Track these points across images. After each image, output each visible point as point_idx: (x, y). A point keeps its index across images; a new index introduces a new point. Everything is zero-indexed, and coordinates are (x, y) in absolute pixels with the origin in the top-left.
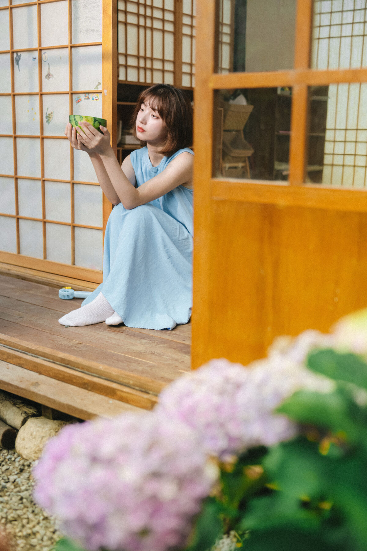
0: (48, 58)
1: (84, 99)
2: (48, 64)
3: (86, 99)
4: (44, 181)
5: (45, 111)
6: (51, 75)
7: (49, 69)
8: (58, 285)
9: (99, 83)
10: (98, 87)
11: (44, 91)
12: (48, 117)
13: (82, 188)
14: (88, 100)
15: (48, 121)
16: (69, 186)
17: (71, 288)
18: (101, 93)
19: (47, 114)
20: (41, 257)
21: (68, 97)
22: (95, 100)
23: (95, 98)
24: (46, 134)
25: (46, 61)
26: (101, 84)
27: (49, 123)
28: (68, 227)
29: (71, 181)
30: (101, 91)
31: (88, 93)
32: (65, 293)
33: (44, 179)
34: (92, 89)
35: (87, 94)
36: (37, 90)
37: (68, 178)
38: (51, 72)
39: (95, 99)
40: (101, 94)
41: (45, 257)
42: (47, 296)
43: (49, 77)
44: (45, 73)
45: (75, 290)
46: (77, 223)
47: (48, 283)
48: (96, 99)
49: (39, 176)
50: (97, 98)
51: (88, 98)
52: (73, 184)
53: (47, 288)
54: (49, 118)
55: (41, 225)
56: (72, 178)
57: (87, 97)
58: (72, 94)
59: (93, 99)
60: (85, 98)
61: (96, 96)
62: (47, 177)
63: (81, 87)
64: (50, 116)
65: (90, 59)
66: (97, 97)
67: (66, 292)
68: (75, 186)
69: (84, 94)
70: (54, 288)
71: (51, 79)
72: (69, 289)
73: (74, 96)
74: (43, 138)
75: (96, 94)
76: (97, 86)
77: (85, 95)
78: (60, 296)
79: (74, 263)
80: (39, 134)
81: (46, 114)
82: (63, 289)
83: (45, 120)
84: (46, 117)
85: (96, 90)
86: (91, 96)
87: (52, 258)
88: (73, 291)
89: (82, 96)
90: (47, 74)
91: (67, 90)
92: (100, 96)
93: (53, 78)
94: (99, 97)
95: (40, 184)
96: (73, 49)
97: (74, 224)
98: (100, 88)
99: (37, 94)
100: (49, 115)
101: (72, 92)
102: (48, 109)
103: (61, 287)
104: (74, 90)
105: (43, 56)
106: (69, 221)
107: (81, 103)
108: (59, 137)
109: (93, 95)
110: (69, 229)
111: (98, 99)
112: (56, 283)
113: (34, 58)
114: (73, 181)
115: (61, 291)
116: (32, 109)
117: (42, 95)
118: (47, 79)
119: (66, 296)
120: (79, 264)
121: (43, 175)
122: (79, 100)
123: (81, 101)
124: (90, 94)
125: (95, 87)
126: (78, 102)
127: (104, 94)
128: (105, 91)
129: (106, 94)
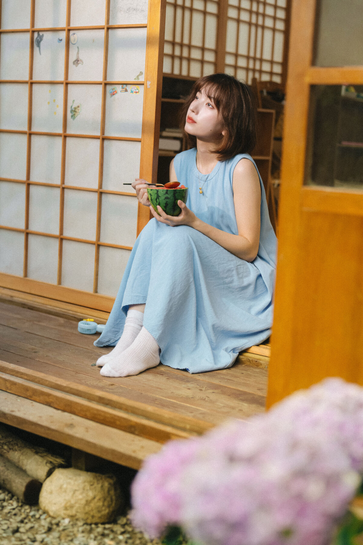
0: (77, 41)
1: (121, 91)
2: (78, 47)
3: (124, 91)
4: (63, 189)
5: (70, 104)
6: (81, 61)
7: (78, 53)
8: (75, 317)
9: (141, 73)
10: (140, 77)
11: (70, 79)
12: (74, 111)
13: (111, 198)
14: (126, 92)
15: (73, 116)
16: (95, 196)
17: (93, 320)
18: (143, 84)
19: (73, 107)
20: (55, 282)
21: (100, 88)
22: (135, 93)
23: (135, 91)
24: (69, 132)
25: (74, 44)
26: (144, 73)
27: (74, 119)
28: (90, 246)
29: (98, 190)
31: (126, 84)
32: (86, 327)
33: (63, 186)
34: (132, 80)
35: (125, 86)
36: (62, 78)
37: (96, 187)
38: (81, 57)
39: (135, 92)
40: (143, 86)
41: (60, 282)
42: (62, 329)
43: (77, 63)
44: (73, 57)
45: (98, 324)
46: (103, 241)
47: (63, 314)
48: (136, 92)
49: (58, 182)
50: (137, 91)
51: (126, 91)
52: (101, 193)
53: (62, 320)
54: (74, 113)
55: (57, 243)
56: (101, 186)
57: (125, 89)
58: (106, 84)
59: (132, 92)
60: (121, 90)
61: (136, 89)
62: (68, 183)
63: (116, 76)
64: (77, 110)
65: (131, 44)
66: (138, 90)
67: (87, 324)
68: (104, 196)
69: (121, 86)
70: (70, 321)
71: (80, 65)
72: (91, 321)
73: (109, 88)
74: (65, 137)
75: (137, 86)
76: (138, 76)
77: (122, 87)
78: (79, 330)
79: (96, 291)
80: (60, 131)
81: (71, 107)
82: (84, 321)
83: (69, 114)
84: (72, 111)
85: (136, 81)
86: (129, 88)
87: (67, 284)
88: (95, 324)
89: (119, 88)
90: (75, 59)
91: (100, 79)
92: (142, 89)
93: (82, 64)
94: (139, 90)
95: (58, 192)
96: (110, 31)
97: (99, 243)
98: (142, 79)
99: (62, 83)
100: (75, 108)
101: (106, 82)
102: (74, 101)
103: (81, 320)
104: (109, 80)
105: (72, 38)
106: (94, 239)
107: (116, 96)
108: (86, 135)
109: (132, 86)
110: (93, 249)
111: (138, 92)
112: (73, 314)
113: (60, 39)
114: (101, 190)
115: (81, 323)
116: (54, 100)
117: (67, 84)
118: (75, 66)
119: (87, 330)
120: (102, 292)
121: (63, 182)
122: (114, 92)
123: (117, 93)
124: (128, 86)
125: (135, 78)
126: (113, 94)
127: (146, 86)
128: (148, 82)
129: (149, 86)
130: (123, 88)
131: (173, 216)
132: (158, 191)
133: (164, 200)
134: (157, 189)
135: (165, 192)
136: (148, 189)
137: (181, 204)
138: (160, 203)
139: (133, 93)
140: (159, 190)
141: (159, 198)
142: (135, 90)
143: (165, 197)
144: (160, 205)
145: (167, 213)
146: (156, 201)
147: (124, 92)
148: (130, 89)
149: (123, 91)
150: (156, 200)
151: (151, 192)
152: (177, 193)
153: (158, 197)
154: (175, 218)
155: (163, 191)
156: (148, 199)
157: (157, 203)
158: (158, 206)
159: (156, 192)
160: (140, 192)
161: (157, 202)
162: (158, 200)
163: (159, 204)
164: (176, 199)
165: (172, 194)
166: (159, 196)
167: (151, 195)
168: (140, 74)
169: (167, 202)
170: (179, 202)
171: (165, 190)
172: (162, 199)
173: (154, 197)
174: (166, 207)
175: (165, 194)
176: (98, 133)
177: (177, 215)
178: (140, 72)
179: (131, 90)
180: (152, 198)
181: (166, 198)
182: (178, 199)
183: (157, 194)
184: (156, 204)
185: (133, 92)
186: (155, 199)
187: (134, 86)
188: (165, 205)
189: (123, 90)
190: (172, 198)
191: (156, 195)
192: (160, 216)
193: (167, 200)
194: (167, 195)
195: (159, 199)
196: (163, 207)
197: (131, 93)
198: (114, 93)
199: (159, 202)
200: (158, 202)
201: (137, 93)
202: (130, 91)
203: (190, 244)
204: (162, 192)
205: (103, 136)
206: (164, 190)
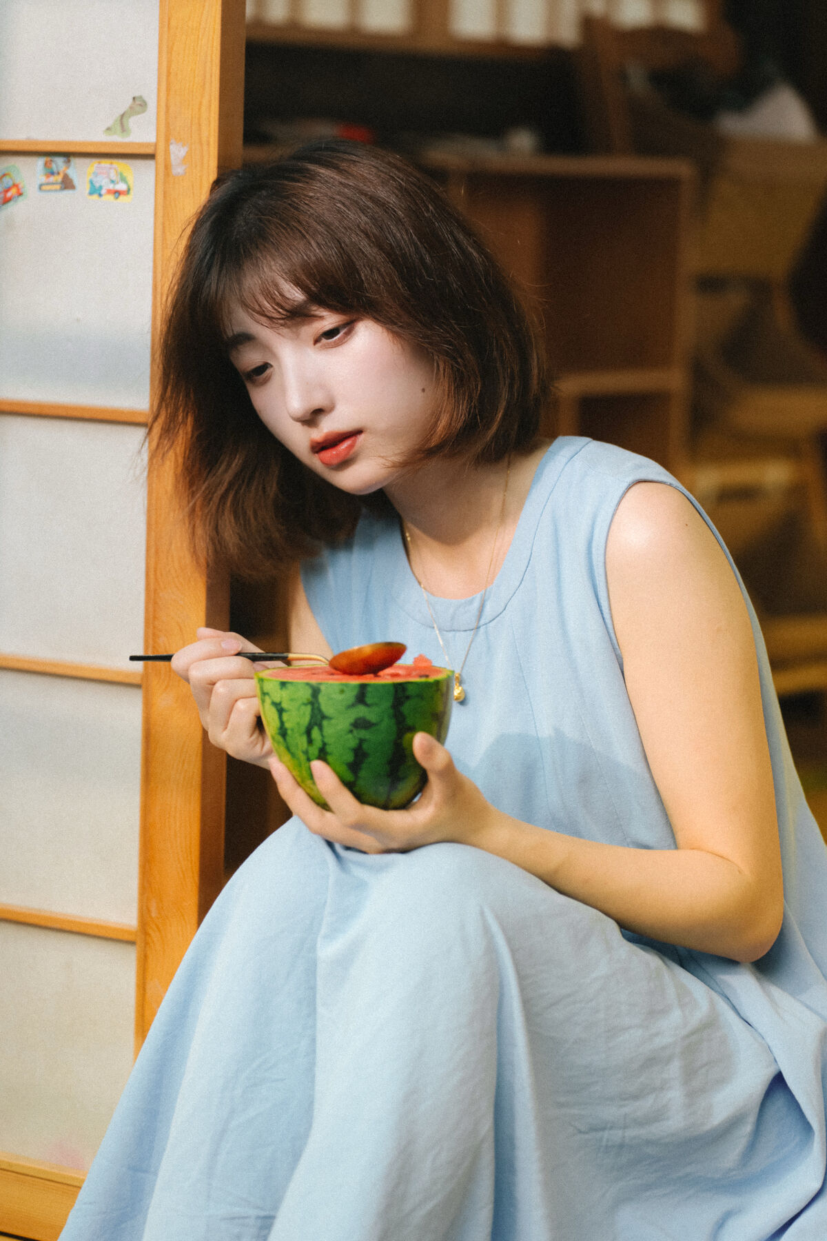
1: (40, 187)
3: (58, 187)
9: (139, 104)
10: (132, 122)
14: (66, 192)
18: (151, 157)
22: (111, 197)
23: (111, 187)
26: (152, 106)
30: (149, 151)
31: (67, 155)
34: (95, 135)
35: (60, 161)
39: (109, 192)
40: (151, 163)
48: (117, 193)
50: (121, 187)
51: (67, 184)
57: (59, 178)
59: (95, 191)
60: (43, 180)
61: (113, 175)
66: (124, 180)
69: (40, 162)
75: (119, 164)
76: (122, 116)
77: (46, 164)
85: (116, 140)
86: (81, 171)
89: (30, 173)
92: (142, 177)
94: (131, 180)
98: (143, 132)
107: (16, 209)
109: (93, 165)
111: (128, 192)
122: (9, 189)
123: (20, 194)
124: (75, 162)
125: (110, 123)
126: (4, 198)
127: (167, 167)
128: (173, 148)
129: (178, 170)
130: (52, 173)
131: (385, 807)
132: (316, 692)
133: (350, 736)
134: (313, 682)
135: (351, 695)
136: (261, 680)
137: (429, 751)
138: (328, 749)
139: (100, 195)
140: (323, 688)
141: (325, 723)
142: (112, 182)
143: (352, 720)
144: (330, 758)
145: (360, 797)
146: (304, 739)
147: (56, 190)
148: (87, 180)
149: (48, 184)
150: (308, 732)
151: (278, 695)
152: (408, 698)
153: (318, 719)
154: (398, 820)
155: (342, 691)
156: (259, 725)
157: (314, 750)
158: (318, 766)
159: (306, 694)
160: (213, 699)
161: (310, 741)
162: (315, 733)
163: (323, 755)
164: (404, 729)
165: (387, 704)
166: (324, 717)
167: (281, 711)
168: (131, 108)
169: (365, 746)
170: (420, 741)
171: (355, 686)
172: (337, 729)
173: (298, 718)
174: (354, 767)
175: (353, 705)
177: (405, 805)
178: (134, 98)
179: (91, 182)
180: (287, 725)
181: (360, 724)
182: (413, 729)
183: (312, 703)
184: (306, 753)
185: (103, 192)
186: (303, 729)
187: (105, 163)
188: (350, 757)
189: (52, 179)
190: (387, 725)
191: (309, 708)
192: (324, 806)
193: (363, 734)
194: (361, 711)
195: (321, 728)
196: (343, 769)
197: (91, 194)
198: (9, 194)
199: (324, 744)
200: (318, 743)
201: (122, 198)
202: (88, 187)
203: (491, 949)
204: (340, 697)
206: (346, 685)
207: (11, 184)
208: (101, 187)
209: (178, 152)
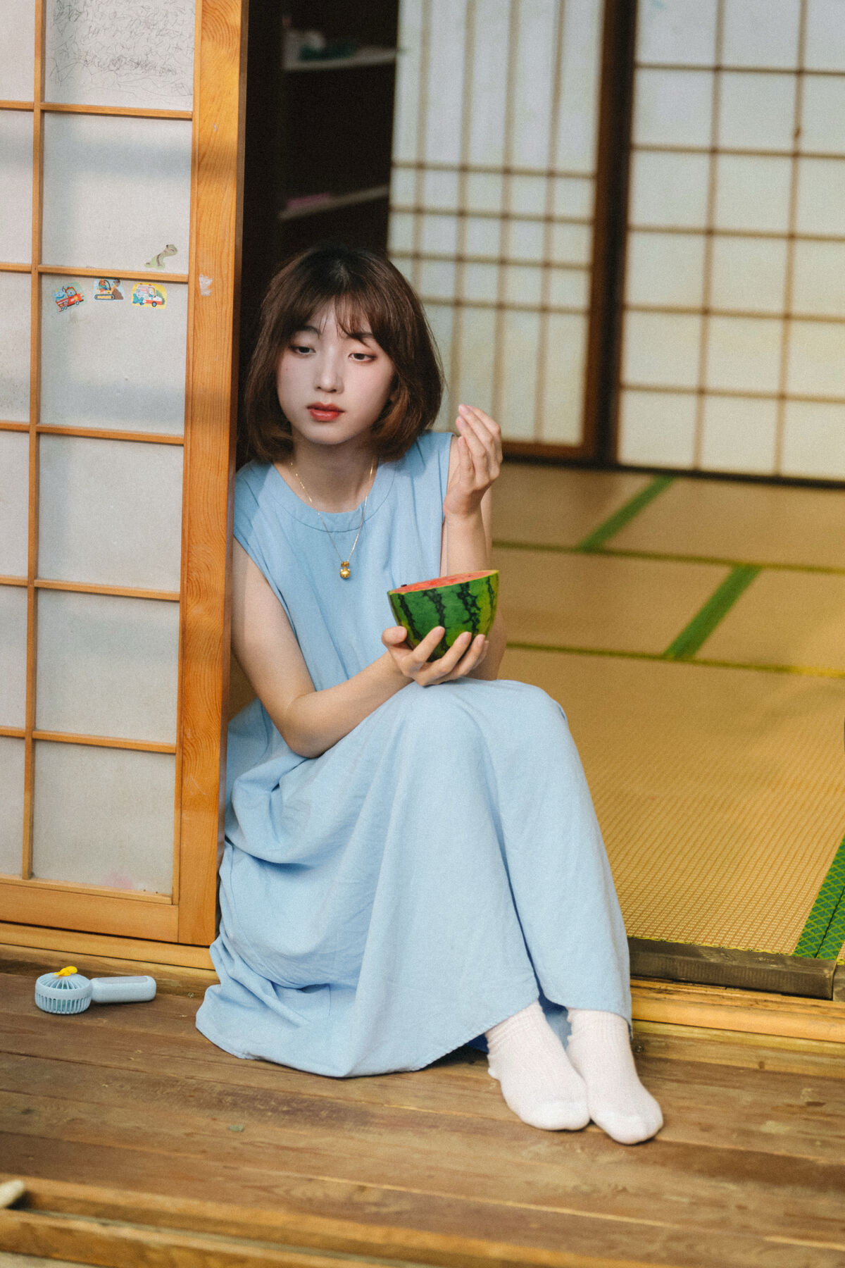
1: (96, 297)
3: (110, 297)
9: (171, 250)
10: (166, 260)
14: (116, 301)
18: (183, 284)
22: (150, 305)
23: (150, 300)
26: (183, 250)
29: (28, 581)
31: (118, 279)
34: (139, 268)
35: (110, 282)
37: (21, 572)
39: (148, 302)
40: (183, 287)
46: (46, 726)
48: (154, 303)
50: (158, 299)
51: (116, 295)
52: (36, 591)
56: (34, 569)
57: (111, 292)
58: (40, 274)
59: (138, 301)
60: (99, 292)
61: (151, 292)
66: (160, 295)
68: (45, 599)
69: (97, 282)
73: (52, 284)
75: (156, 286)
76: (159, 257)
77: (100, 283)
85: (154, 271)
86: (128, 289)
89: (89, 288)
91: (25, 259)
92: (175, 295)
94: (166, 296)
96: (51, 119)
97: (35, 734)
98: (176, 268)
101: (40, 267)
104: (49, 262)
106: (14, 723)
107: (79, 310)
109: (136, 285)
111: (163, 302)
114: (35, 582)
122: (72, 297)
123: (81, 301)
124: (124, 283)
125: (150, 261)
126: (69, 302)
127: (197, 291)
128: (201, 279)
129: (205, 292)
130: (106, 290)
139: (141, 304)
142: (150, 296)
147: (109, 299)
148: (132, 294)
149: (102, 295)
168: (165, 251)
176: (24, 418)
178: (168, 246)
179: (135, 295)
185: (144, 302)
187: (145, 285)
189: (105, 292)
197: (133, 302)
198: (72, 300)
201: (158, 306)
202: (132, 298)
205: (38, 425)
207: (73, 293)
208: (142, 299)
209: (205, 282)
